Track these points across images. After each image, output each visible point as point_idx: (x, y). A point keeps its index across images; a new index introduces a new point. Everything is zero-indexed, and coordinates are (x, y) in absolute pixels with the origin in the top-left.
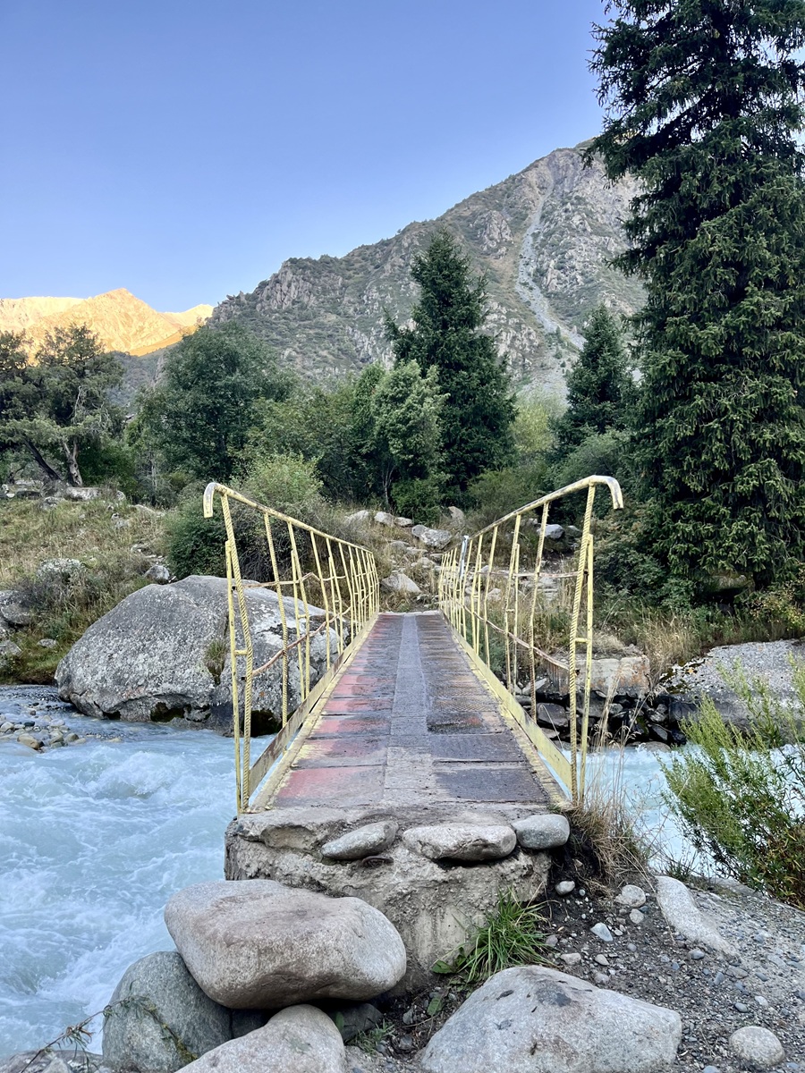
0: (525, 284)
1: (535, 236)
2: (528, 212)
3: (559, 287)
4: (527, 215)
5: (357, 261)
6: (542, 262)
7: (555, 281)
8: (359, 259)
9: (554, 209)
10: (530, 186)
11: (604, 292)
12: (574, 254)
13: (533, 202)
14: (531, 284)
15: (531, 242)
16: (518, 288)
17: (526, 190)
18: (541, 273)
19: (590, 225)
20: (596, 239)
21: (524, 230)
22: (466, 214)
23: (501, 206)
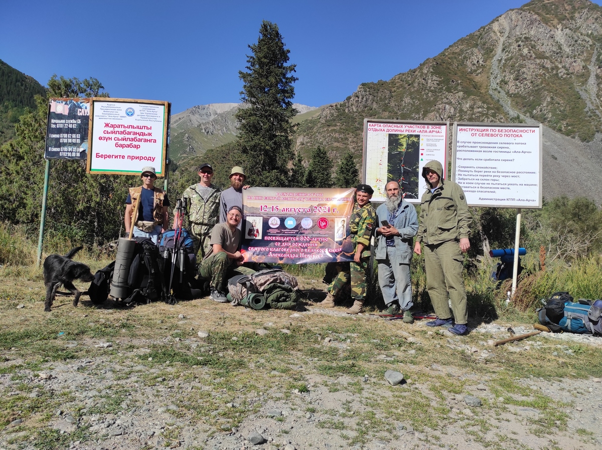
0: (496, 89)
1: (500, 61)
2: (494, 47)
3: (517, 90)
4: (493, 49)
5: (398, 82)
6: (505, 76)
7: (514, 88)
8: (399, 80)
9: (510, 44)
10: (494, 32)
11: (546, 92)
12: (525, 71)
13: (496, 41)
14: (499, 89)
15: (497, 65)
16: (491, 92)
17: (492, 34)
18: (504, 82)
19: (534, 52)
20: (538, 61)
21: (492, 58)
22: (457, 51)
23: (477, 45)
